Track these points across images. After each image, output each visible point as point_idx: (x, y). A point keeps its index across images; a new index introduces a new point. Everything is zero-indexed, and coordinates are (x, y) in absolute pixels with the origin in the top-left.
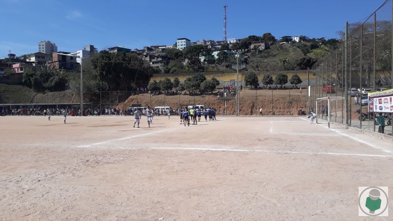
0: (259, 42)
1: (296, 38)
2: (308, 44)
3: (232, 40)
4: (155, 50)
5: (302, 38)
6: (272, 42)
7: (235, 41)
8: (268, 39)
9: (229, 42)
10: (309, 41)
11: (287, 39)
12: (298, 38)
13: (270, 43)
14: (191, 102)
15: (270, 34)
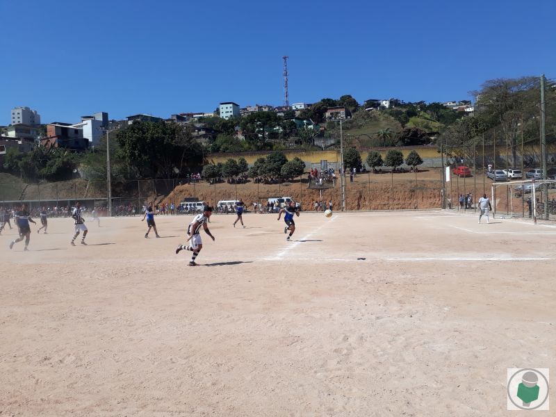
0: (338, 108)
1: (384, 102)
2: (404, 110)
3: (299, 106)
4: (188, 120)
5: (394, 103)
6: (353, 108)
7: (303, 107)
8: (348, 103)
9: (294, 108)
10: (404, 105)
11: (374, 104)
12: (388, 102)
13: (351, 109)
14: (270, 194)
15: (350, 97)
